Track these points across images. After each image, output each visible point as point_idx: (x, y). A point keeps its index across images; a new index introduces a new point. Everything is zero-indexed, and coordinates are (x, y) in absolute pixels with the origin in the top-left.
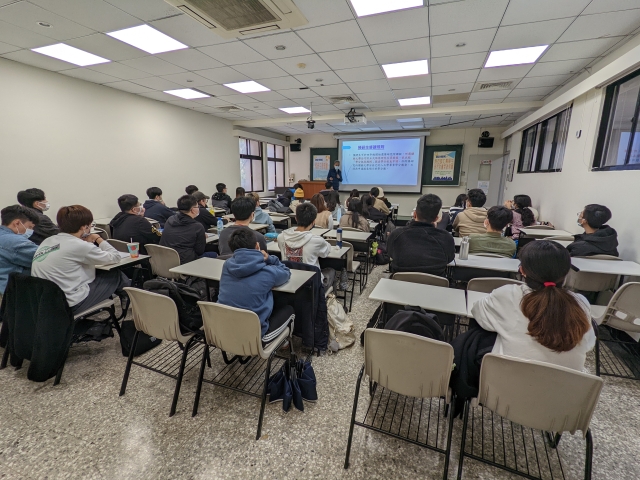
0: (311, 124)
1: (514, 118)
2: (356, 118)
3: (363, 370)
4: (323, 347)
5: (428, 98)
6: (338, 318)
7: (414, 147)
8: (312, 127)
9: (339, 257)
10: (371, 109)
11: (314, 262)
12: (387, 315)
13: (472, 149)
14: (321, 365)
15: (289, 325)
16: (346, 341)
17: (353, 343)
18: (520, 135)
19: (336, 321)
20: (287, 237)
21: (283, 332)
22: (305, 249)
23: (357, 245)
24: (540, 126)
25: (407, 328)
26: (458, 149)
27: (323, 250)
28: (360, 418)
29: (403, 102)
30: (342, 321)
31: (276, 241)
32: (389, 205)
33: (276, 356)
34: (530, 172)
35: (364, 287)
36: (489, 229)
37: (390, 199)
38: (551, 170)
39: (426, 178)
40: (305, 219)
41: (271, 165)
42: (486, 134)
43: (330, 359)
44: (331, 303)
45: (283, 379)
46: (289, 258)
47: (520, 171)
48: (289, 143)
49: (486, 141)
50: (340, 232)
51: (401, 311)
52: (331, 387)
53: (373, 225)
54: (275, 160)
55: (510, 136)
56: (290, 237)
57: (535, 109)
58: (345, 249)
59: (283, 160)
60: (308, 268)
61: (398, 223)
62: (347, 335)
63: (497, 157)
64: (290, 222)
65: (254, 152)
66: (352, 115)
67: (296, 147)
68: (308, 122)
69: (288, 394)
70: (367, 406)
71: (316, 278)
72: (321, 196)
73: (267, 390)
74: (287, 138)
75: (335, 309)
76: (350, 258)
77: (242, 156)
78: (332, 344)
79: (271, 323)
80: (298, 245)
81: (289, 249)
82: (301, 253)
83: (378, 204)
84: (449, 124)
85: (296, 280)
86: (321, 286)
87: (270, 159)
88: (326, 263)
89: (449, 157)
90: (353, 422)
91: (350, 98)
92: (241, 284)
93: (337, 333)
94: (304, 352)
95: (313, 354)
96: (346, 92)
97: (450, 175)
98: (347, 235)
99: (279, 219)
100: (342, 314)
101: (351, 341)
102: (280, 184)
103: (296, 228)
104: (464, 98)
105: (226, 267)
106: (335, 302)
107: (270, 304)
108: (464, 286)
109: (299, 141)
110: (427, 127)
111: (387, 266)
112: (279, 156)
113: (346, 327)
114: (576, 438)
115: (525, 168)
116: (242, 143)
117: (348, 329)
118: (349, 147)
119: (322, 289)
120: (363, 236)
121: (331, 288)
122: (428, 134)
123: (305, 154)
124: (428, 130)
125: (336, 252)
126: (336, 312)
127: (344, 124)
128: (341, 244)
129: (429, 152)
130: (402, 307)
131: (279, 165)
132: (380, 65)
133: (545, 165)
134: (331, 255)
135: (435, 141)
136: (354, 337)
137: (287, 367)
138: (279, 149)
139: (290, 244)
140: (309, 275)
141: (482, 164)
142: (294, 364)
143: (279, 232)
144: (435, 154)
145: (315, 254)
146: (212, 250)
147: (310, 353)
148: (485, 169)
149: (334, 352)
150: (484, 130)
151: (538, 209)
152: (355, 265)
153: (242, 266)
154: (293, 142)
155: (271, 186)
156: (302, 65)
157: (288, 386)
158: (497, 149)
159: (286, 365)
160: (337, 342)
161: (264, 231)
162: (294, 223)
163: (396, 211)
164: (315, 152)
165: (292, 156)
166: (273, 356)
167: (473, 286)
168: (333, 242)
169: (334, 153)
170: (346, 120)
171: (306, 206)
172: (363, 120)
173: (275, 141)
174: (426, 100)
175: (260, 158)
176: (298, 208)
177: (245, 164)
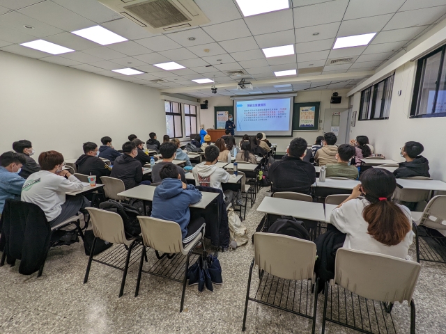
0: (214, 90)
1: (355, 83)
2: (246, 86)
3: (253, 261)
4: (226, 245)
5: (295, 70)
6: (235, 225)
7: (287, 104)
8: (215, 92)
9: (236, 182)
10: (256, 79)
11: (218, 187)
12: (270, 222)
13: (326, 105)
14: (224, 258)
15: (202, 231)
16: (242, 241)
17: (247, 242)
18: (359, 94)
19: (235, 227)
20: (199, 170)
21: (197, 236)
22: (211, 178)
23: (248, 173)
24: (373, 88)
25: (283, 231)
26: (317, 105)
27: (224, 178)
28: (252, 295)
29: (278, 74)
30: (239, 227)
31: (191, 172)
32: (270, 145)
33: (193, 253)
34: (367, 120)
35: (254, 203)
36: (340, 161)
37: (270, 140)
38: (381, 118)
39: (295, 126)
40: (211, 157)
41: (187, 119)
42: (336, 94)
43: (231, 253)
44: (231, 215)
45: (198, 269)
46: (201, 184)
47: (360, 119)
48: (199, 104)
49: (336, 99)
50: (236, 164)
51: (279, 220)
52: (232, 273)
53: (259, 159)
54: (190, 115)
55: (353, 95)
56: (201, 169)
57: (369, 76)
58: (240, 177)
59: (195, 116)
60: (214, 190)
61: (276, 157)
62: (242, 237)
63: (344, 109)
64: (201, 158)
65: (176, 110)
66: (242, 83)
67: (204, 106)
68: (212, 89)
69: (202, 280)
70: (257, 287)
71: (220, 197)
72: (223, 140)
73: (187, 277)
74: (198, 100)
75: (233, 218)
76: (243, 182)
77: (167, 113)
78: (232, 243)
79: (189, 229)
80: (206, 175)
81: (201, 178)
82: (209, 180)
83: (263, 144)
84: (310, 88)
85: (206, 199)
86: (224, 203)
87: (186, 115)
88: (226, 186)
89: (310, 111)
90: (248, 298)
91: (241, 72)
92: (167, 203)
93: (235, 235)
94: (213, 249)
95: (219, 251)
96: (238, 68)
97: (312, 123)
98: (241, 166)
99: (193, 156)
100: (238, 222)
101: (245, 241)
102: (194, 132)
103: (205, 162)
104: (319, 70)
105: (156, 192)
106: (234, 213)
107: (187, 216)
108: (323, 201)
109: (207, 102)
110: (295, 90)
111: (269, 188)
112: (193, 112)
113: (241, 231)
114: (404, 305)
115: (363, 117)
116: (167, 104)
117: (243, 233)
118: (241, 106)
119: (224, 205)
120: (252, 167)
121: (231, 204)
122: (295, 95)
123: (211, 110)
124: (296, 92)
125: (234, 179)
126: (234, 221)
127: (237, 89)
128: (237, 173)
129: (296, 107)
130: (279, 216)
131: (193, 119)
132: (261, 49)
133: (377, 114)
134: (230, 181)
135: (301, 100)
136: (247, 238)
137: (200, 260)
138: (193, 108)
139: (201, 174)
140: (215, 195)
141: (333, 115)
142: (205, 258)
143: (194, 166)
144: (301, 108)
145: (219, 181)
146: (147, 179)
147: (217, 250)
148: (336, 118)
149: (234, 249)
150: (334, 91)
151: (373, 145)
152: (247, 188)
153: (167, 190)
154: (203, 103)
155: (188, 133)
156: (207, 51)
157: (201, 274)
158: (344, 104)
159: (200, 259)
160: (235, 241)
161: (183, 165)
162: (204, 159)
163: (275, 149)
164: (217, 109)
165: (202, 112)
166: (191, 253)
167: (329, 201)
168: (231, 172)
169: (231, 110)
170: (238, 87)
171: (212, 147)
172: (250, 87)
173: (190, 102)
174: (294, 72)
175: (179, 114)
176: (207, 149)
177: (169, 119)
